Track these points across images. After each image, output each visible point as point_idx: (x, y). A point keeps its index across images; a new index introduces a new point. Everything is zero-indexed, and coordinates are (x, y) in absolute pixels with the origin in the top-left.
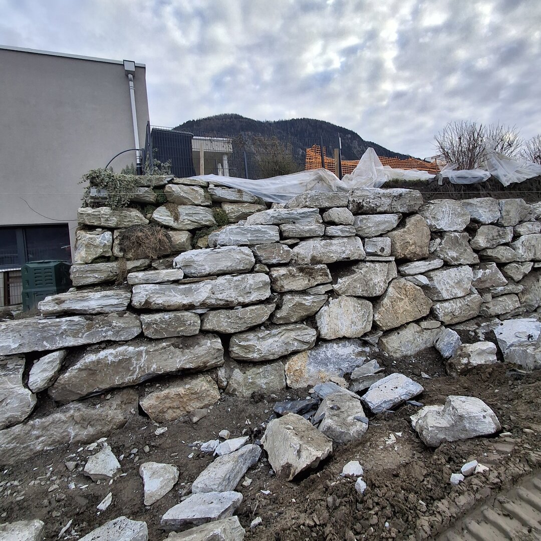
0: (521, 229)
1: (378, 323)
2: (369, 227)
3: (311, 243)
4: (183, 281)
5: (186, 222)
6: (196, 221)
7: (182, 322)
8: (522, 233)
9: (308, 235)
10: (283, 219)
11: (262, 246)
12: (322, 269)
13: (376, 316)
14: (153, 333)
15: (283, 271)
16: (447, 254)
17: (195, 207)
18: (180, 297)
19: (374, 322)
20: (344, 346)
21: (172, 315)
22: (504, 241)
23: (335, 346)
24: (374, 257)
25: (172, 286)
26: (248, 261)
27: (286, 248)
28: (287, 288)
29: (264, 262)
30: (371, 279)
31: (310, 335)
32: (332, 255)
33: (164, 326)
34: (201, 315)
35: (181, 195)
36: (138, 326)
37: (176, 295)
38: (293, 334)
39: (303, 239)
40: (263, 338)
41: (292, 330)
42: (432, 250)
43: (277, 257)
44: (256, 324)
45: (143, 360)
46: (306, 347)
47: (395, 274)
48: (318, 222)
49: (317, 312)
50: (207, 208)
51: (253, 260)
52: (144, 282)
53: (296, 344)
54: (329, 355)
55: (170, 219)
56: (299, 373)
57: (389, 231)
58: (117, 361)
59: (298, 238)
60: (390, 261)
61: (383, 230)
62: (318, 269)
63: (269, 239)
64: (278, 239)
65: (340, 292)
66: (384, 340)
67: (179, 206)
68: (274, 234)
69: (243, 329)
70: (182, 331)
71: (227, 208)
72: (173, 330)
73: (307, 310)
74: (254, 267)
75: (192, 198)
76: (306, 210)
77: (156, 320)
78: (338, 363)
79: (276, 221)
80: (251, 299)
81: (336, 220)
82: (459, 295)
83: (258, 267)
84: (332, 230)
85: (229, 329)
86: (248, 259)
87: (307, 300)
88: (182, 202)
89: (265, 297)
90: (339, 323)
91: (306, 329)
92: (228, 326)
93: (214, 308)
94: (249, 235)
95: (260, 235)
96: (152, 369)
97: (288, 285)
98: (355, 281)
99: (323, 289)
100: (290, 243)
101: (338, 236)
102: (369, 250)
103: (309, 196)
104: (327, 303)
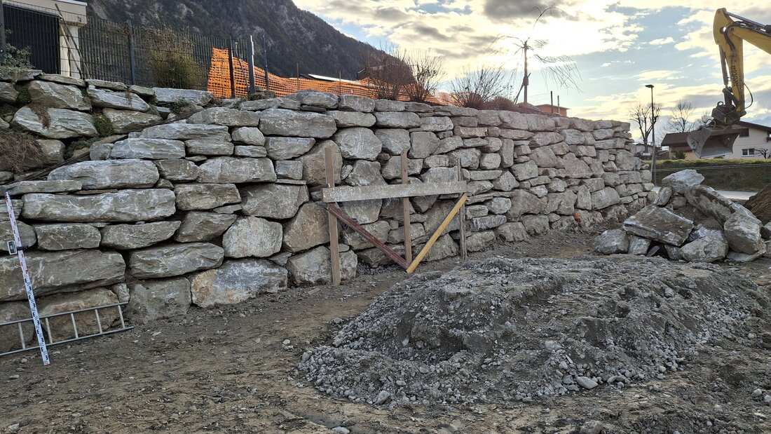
0: (429, 162)
1: (288, 244)
2: (281, 150)
3: (219, 161)
4: (81, 192)
5: (59, 129)
6: (72, 128)
7: (83, 234)
8: (430, 166)
9: (216, 153)
10: (190, 134)
11: (167, 161)
12: (231, 189)
13: (286, 237)
14: (49, 244)
15: (189, 188)
16: (359, 182)
17: (71, 111)
18: (78, 208)
19: (283, 243)
20: (253, 265)
21: (70, 226)
22: (413, 172)
23: (243, 265)
24: (284, 180)
25: (70, 196)
26: (151, 176)
27: (193, 165)
28: (193, 205)
29: (168, 177)
30: (282, 202)
31: (217, 253)
32: (241, 174)
33: (62, 237)
34: (100, 229)
35: (53, 95)
36: (32, 237)
37: (75, 206)
38: (199, 252)
39: (210, 157)
40: (168, 254)
41: (198, 248)
42: (344, 177)
43: (183, 173)
44: (160, 240)
45: (39, 271)
46: (213, 264)
47: (306, 198)
48: (226, 140)
49: (225, 232)
50: (86, 114)
51: (158, 175)
52: (39, 190)
53: (202, 261)
54: (236, 273)
55: (38, 124)
56: (205, 292)
57: (301, 155)
58: (12, 270)
59: (205, 155)
60: (302, 185)
61: (294, 154)
62: (227, 188)
63: (174, 155)
64: (184, 155)
65: (250, 212)
66: (294, 262)
67: (49, 109)
68: (179, 150)
69: (146, 245)
70: (81, 243)
71: (112, 116)
72: (71, 242)
73: (215, 228)
74: (158, 182)
75: (66, 100)
76: (214, 127)
77: (54, 230)
78: (246, 282)
79: (183, 137)
80: (155, 214)
81: (247, 140)
82: (368, 222)
83: (162, 182)
84: (241, 150)
85: (132, 244)
86: (152, 174)
87: (215, 218)
88: (54, 104)
89: (170, 214)
90: (248, 242)
91: (214, 247)
92: (130, 241)
93: (114, 222)
94: (153, 149)
95: (164, 149)
96: (49, 281)
97: (195, 203)
98: (265, 202)
99: (231, 209)
100: (197, 160)
101: (248, 157)
102: (281, 173)
103: (217, 113)
104: (235, 223)
